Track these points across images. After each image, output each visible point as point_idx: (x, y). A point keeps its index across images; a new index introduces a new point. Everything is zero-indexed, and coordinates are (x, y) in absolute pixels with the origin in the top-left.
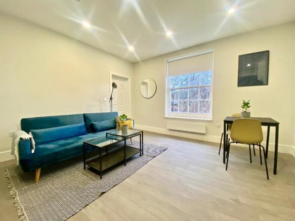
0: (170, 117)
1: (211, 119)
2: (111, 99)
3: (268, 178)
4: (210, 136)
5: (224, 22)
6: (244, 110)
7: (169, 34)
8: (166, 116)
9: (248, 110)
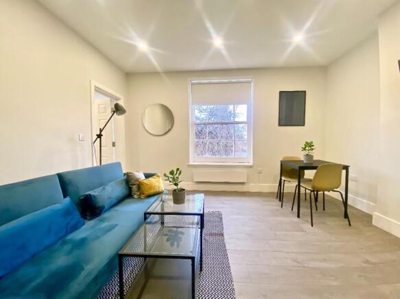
0: (195, 164)
1: (251, 164)
2: (99, 136)
3: (350, 225)
4: (251, 184)
5: (290, 49)
6: (307, 152)
7: (218, 42)
8: (191, 163)
9: (311, 153)
